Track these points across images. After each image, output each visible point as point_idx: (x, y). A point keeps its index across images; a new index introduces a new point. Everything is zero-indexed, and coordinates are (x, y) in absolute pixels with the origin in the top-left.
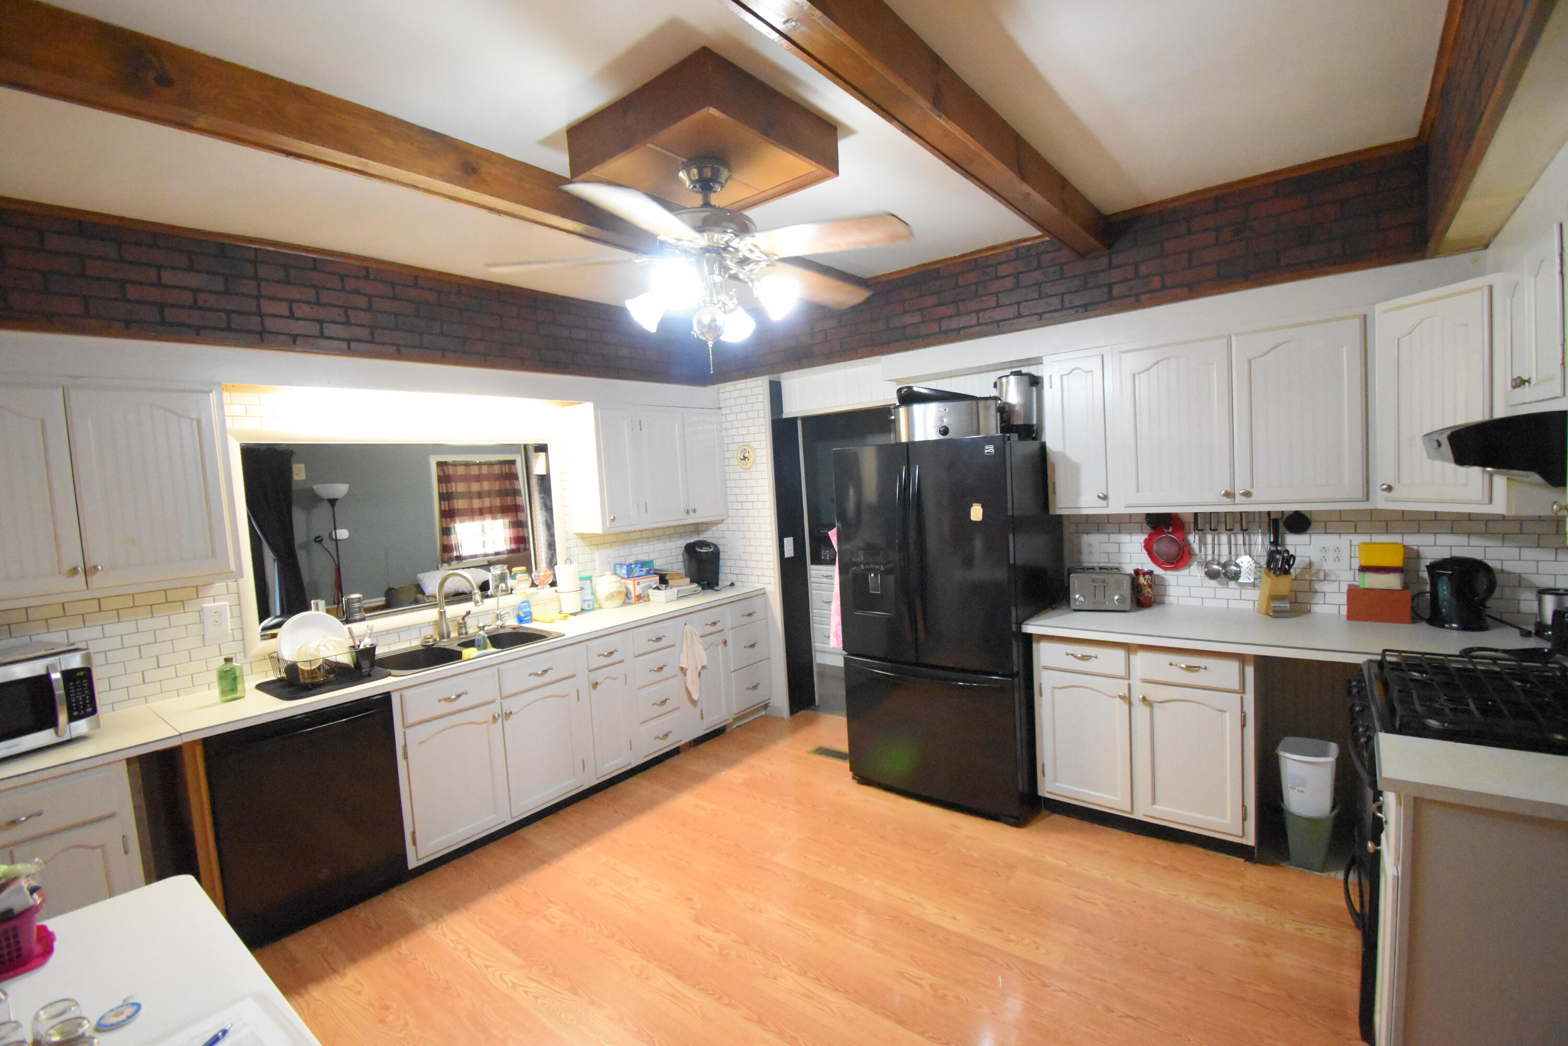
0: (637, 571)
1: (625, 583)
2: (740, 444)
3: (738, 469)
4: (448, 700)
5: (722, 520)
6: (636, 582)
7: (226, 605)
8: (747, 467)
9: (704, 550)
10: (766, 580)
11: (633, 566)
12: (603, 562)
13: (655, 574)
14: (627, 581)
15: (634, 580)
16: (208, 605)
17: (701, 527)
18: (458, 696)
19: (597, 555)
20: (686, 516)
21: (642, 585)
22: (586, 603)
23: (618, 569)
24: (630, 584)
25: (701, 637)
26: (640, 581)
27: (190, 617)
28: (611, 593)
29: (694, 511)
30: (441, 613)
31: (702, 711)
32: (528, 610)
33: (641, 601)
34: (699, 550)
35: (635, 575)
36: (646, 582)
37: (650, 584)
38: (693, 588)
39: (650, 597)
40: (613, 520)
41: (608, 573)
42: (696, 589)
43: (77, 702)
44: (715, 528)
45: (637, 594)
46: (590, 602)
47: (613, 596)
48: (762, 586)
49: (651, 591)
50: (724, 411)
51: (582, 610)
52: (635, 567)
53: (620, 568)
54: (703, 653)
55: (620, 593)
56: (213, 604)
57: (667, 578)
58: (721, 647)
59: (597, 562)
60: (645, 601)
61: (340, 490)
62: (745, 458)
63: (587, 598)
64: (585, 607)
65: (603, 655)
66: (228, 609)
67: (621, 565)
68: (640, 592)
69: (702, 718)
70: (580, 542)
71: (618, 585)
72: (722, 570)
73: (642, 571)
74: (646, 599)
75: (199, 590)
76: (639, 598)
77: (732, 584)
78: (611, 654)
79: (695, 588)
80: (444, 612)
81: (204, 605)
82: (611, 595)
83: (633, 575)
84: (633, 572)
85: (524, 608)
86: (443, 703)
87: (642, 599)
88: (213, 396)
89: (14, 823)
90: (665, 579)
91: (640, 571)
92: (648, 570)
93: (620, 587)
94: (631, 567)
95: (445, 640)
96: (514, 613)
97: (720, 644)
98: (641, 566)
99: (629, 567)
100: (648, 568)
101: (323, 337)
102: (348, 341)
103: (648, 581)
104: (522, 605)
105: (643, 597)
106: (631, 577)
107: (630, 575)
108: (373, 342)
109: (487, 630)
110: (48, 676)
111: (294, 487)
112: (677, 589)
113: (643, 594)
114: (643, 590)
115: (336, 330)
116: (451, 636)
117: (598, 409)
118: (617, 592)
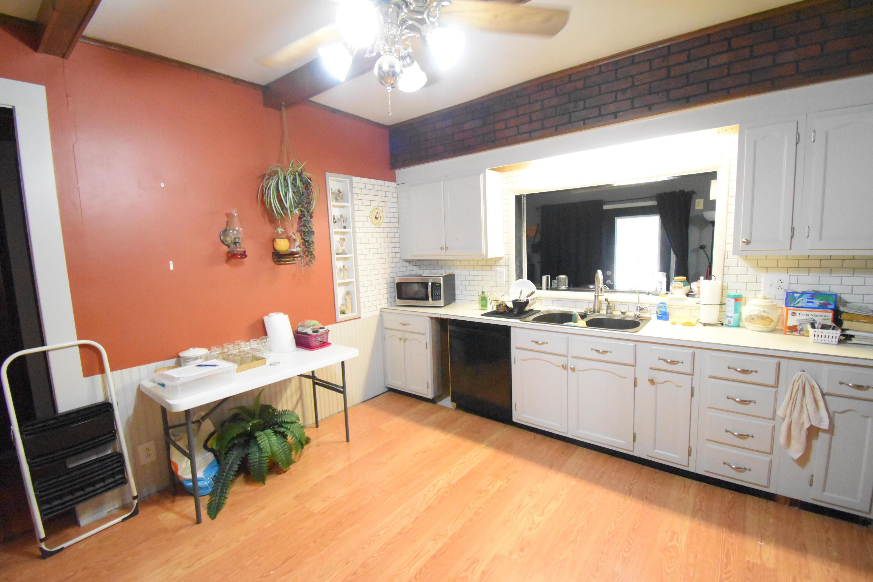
0: (803, 301)
4: (537, 342)
6: (790, 312)
7: (504, 270)
11: (797, 295)
12: (771, 286)
13: (832, 309)
16: (499, 269)
18: (543, 343)
19: (764, 277)
21: (798, 317)
22: (728, 319)
25: (826, 394)
26: (798, 313)
27: (492, 273)
30: (595, 296)
31: (814, 477)
32: (664, 310)
33: (795, 333)
35: (799, 305)
36: (806, 315)
37: (819, 319)
40: (748, 242)
43: (437, 294)
45: (789, 324)
46: (732, 319)
47: (752, 319)
49: (811, 327)
51: (719, 323)
52: (800, 297)
54: (824, 414)
56: (500, 269)
57: (842, 317)
59: (762, 284)
60: (803, 335)
63: (729, 314)
65: (665, 361)
66: (505, 272)
67: (784, 291)
68: (796, 323)
69: (809, 485)
70: (742, 263)
71: (762, 309)
73: (812, 302)
74: (804, 333)
75: (493, 262)
76: (793, 329)
78: (674, 363)
81: (497, 269)
82: (750, 318)
83: (795, 305)
84: (796, 301)
85: (663, 308)
86: (533, 343)
87: (798, 332)
88: (481, 176)
89: (405, 325)
90: (839, 317)
91: (808, 302)
92: (820, 303)
93: (764, 312)
94: (794, 295)
95: (596, 314)
96: (654, 310)
97: (870, 417)
98: (810, 297)
99: (791, 294)
100: (820, 300)
101: (519, 134)
102: (530, 132)
103: (810, 315)
104: (660, 305)
105: (800, 331)
106: (792, 305)
107: (791, 303)
108: (543, 128)
109: (627, 316)
110: (428, 283)
111: (692, 214)
112: (854, 335)
113: (800, 327)
114: (801, 323)
115: (525, 128)
116: (601, 312)
117: (746, 130)
118: (758, 317)
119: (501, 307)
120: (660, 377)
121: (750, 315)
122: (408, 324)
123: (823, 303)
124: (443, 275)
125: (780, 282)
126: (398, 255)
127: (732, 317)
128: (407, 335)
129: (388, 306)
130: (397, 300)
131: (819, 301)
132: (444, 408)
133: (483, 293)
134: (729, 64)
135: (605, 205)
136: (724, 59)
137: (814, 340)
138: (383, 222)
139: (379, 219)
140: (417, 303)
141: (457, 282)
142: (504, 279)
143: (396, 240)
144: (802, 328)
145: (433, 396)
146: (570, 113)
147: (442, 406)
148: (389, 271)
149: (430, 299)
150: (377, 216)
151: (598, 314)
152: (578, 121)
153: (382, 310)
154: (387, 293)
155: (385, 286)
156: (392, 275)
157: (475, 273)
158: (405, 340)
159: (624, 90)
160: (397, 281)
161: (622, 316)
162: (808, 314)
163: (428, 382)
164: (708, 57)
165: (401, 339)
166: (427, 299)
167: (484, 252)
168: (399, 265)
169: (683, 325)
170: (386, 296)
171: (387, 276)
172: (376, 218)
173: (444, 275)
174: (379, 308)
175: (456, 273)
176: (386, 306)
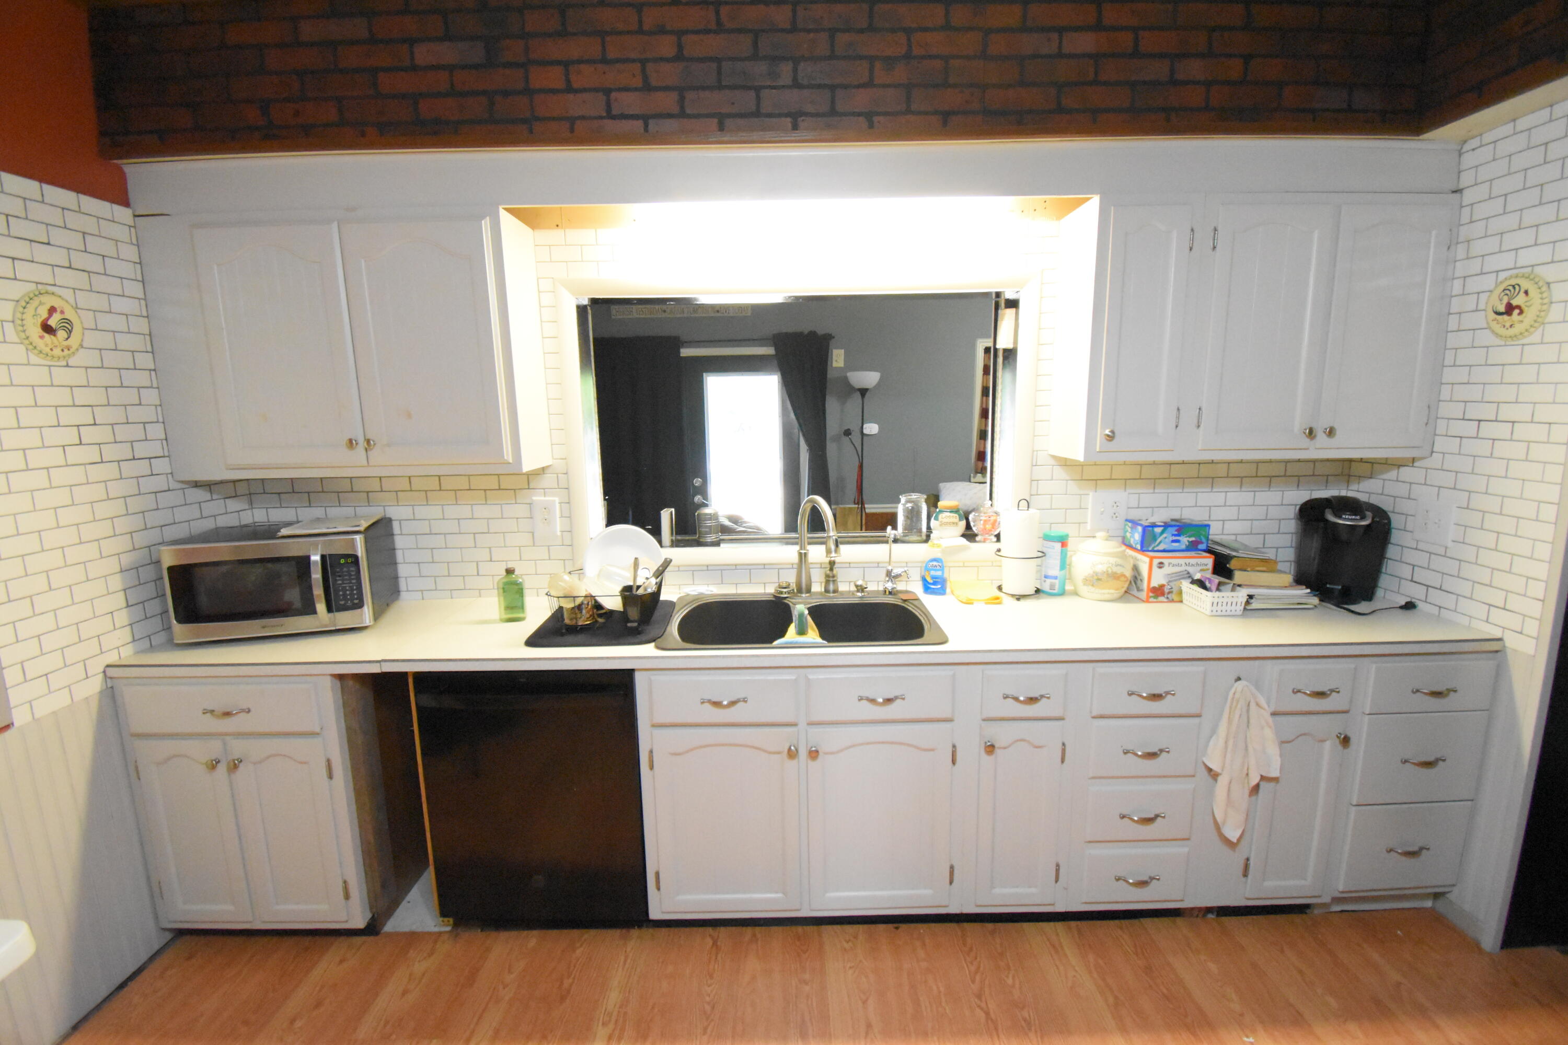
0: (1165, 540)
1: (1136, 559)
2: (1502, 276)
3: (1485, 338)
4: (717, 704)
5: (1414, 460)
6: (1156, 562)
7: (555, 501)
8: (1511, 332)
9: (1346, 521)
10: (1513, 621)
11: (1158, 530)
12: (1102, 513)
13: (1209, 551)
14: (1139, 556)
15: (1152, 559)
16: (538, 498)
17: (1356, 469)
18: (733, 703)
19: (1092, 498)
20: (1306, 442)
21: (1167, 570)
22: (1048, 581)
23: (1129, 530)
24: (1143, 561)
25: (1274, 714)
26: (1166, 561)
27: (520, 510)
28: (1096, 574)
29: (1331, 432)
30: (800, 554)
31: (1248, 859)
32: (939, 573)
33: (1161, 599)
34: (1331, 518)
35: (1161, 547)
36: (1178, 565)
37: (1191, 569)
38: (1293, 596)
39: (1184, 596)
40: (1111, 437)
41: (1101, 534)
42: (1303, 601)
43: (344, 590)
44: (1392, 474)
45: (1155, 583)
46: (1057, 581)
47: (1099, 579)
48: (1497, 633)
49: (1186, 585)
50: (1469, 196)
51: (1038, 591)
52: (1162, 532)
53: (1132, 528)
54: (1273, 751)
55: (1115, 576)
56: (542, 498)
57: (1232, 565)
58: (1330, 747)
59: (1089, 512)
60: (1173, 601)
61: (869, 378)
62: (1510, 309)
63: (1051, 573)
64: (1046, 587)
65: (1016, 699)
66: (558, 506)
67: (1135, 523)
68: (1163, 581)
69: (1245, 874)
70: (1059, 472)
71: (1113, 560)
72: (1389, 567)
73: (1178, 541)
74: (1174, 596)
75: (530, 479)
76: (1158, 592)
77: (1409, 606)
78: (1032, 700)
79: (1301, 596)
80: (805, 553)
81: (534, 498)
82: (1096, 577)
83: (1154, 547)
84: (1156, 540)
85: (939, 570)
86: (707, 705)
87: (1166, 596)
88: (486, 224)
89: (227, 714)
90: (1228, 566)
91: (1174, 541)
92: (1188, 541)
93: (1117, 565)
94: (1153, 530)
95: (804, 595)
96: (916, 575)
97: (1328, 740)
98: (1176, 533)
99: (1151, 529)
100: (1190, 537)
101: (611, 116)
102: (645, 119)
103: (1184, 564)
104: (931, 564)
105: (1169, 593)
106: (1150, 549)
107: (1150, 545)
108: (682, 114)
109: (869, 593)
110: (308, 557)
111: (831, 374)
112: (1253, 594)
113: (1169, 587)
114: (1171, 580)
115: (629, 102)
116: (813, 590)
117: (1112, 208)
118: (1108, 574)
119: (584, 611)
120: (1002, 734)
121: (1094, 572)
122: (243, 711)
123: (1192, 541)
124: (362, 529)
125: (1115, 505)
126: (162, 466)
127: (1056, 578)
128: (238, 748)
129: (138, 652)
130: (177, 628)
131: (1188, 538)
132: (412, 938)
133: (509, 572)
134: (1095, 57)
135: (683, 347)
136: (1085, 43)
137: (1212, 611)
138: (81, 346)
139: (61, 334)
140: (264, 627)
141: (400, 542)
142: (559, 525)
143: (147, 413)
144: (1172, 588)
145: (369, 915)
146: (757, 90)
147: (405, 934)
148: (123, 525)
149: (321, 607)
150: (50, 323)
151: (807, 595)
152: (780, 115)
153: (111, 672)
154: (128, 606)
155: (116, 582)
156: (141, 540)
157: (464, 511)
158: (234, 766)
159: (890, 62)
160: (168, 560)
161: (859, 594)
162: (1180, 563)
163: (345, 882)
164: (1061, 30)
165: (213, 765)
166: (309, 609)
167: (508, 456)
168: (166, 500)
169: (986, 603)
170: (123, 618)
171: (123, 543)
172: (47, 328)
173: (364, 525)
174: (97, 667)
175: (394, 512)
176: (127, 654)
